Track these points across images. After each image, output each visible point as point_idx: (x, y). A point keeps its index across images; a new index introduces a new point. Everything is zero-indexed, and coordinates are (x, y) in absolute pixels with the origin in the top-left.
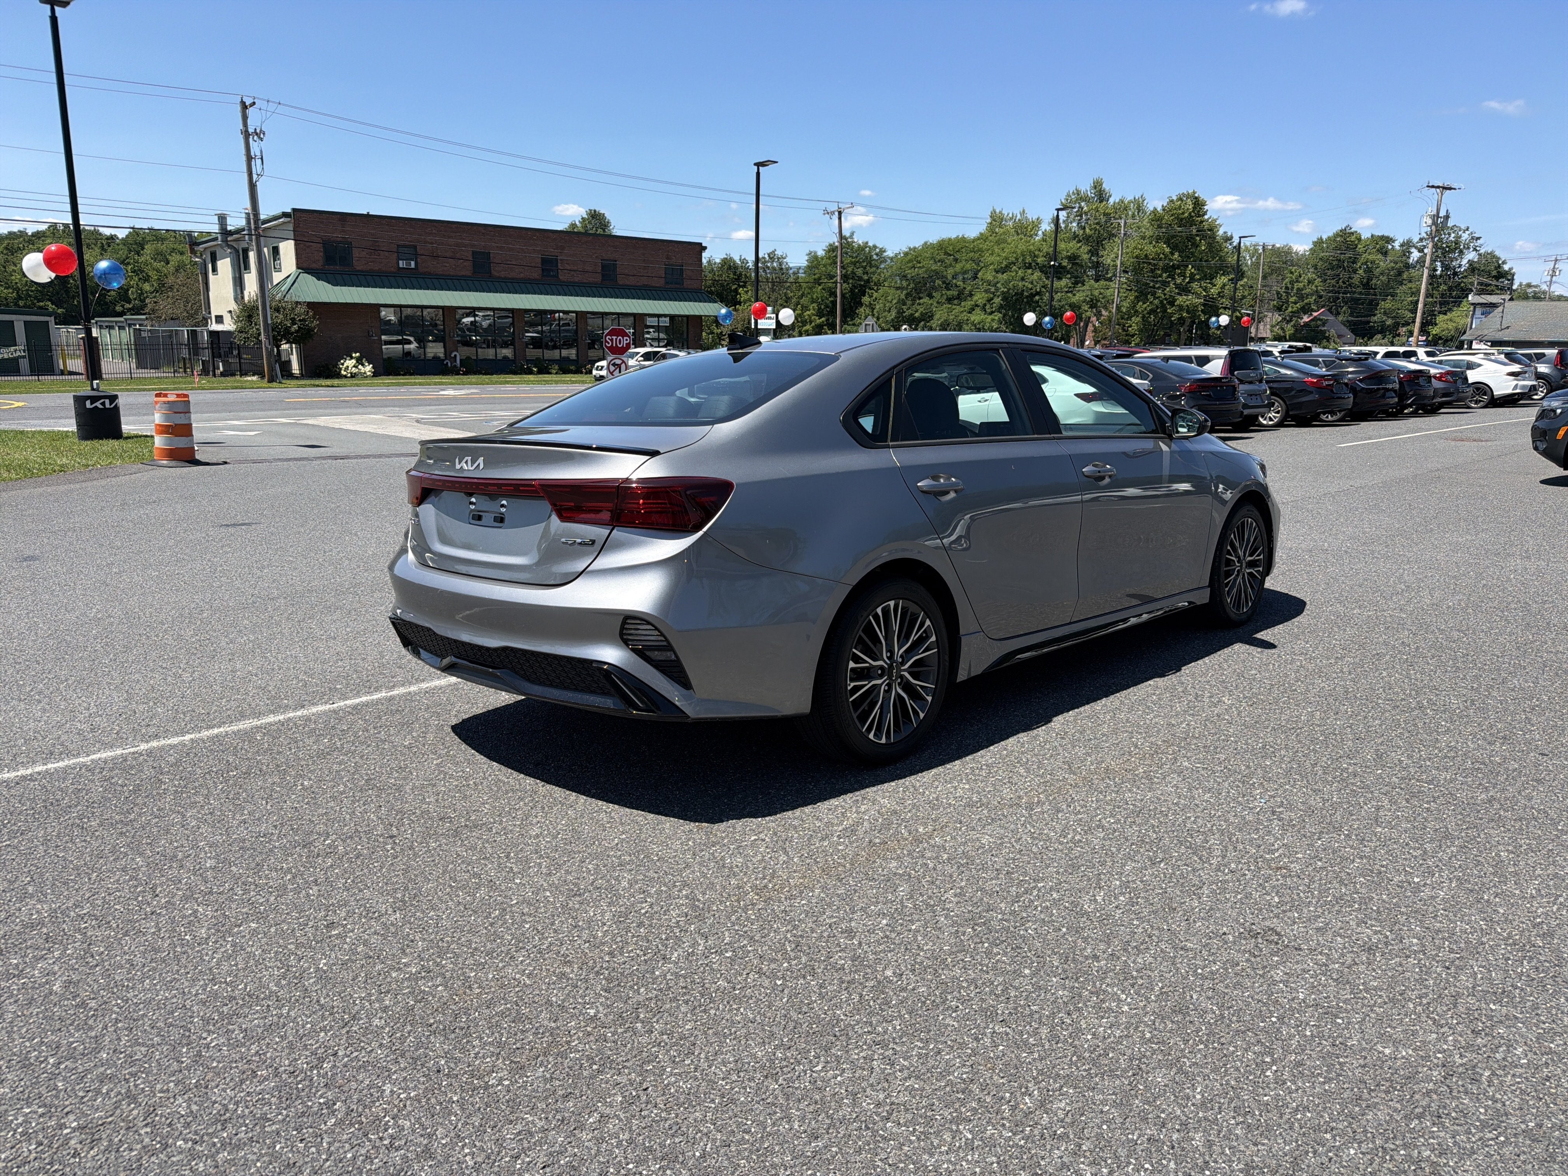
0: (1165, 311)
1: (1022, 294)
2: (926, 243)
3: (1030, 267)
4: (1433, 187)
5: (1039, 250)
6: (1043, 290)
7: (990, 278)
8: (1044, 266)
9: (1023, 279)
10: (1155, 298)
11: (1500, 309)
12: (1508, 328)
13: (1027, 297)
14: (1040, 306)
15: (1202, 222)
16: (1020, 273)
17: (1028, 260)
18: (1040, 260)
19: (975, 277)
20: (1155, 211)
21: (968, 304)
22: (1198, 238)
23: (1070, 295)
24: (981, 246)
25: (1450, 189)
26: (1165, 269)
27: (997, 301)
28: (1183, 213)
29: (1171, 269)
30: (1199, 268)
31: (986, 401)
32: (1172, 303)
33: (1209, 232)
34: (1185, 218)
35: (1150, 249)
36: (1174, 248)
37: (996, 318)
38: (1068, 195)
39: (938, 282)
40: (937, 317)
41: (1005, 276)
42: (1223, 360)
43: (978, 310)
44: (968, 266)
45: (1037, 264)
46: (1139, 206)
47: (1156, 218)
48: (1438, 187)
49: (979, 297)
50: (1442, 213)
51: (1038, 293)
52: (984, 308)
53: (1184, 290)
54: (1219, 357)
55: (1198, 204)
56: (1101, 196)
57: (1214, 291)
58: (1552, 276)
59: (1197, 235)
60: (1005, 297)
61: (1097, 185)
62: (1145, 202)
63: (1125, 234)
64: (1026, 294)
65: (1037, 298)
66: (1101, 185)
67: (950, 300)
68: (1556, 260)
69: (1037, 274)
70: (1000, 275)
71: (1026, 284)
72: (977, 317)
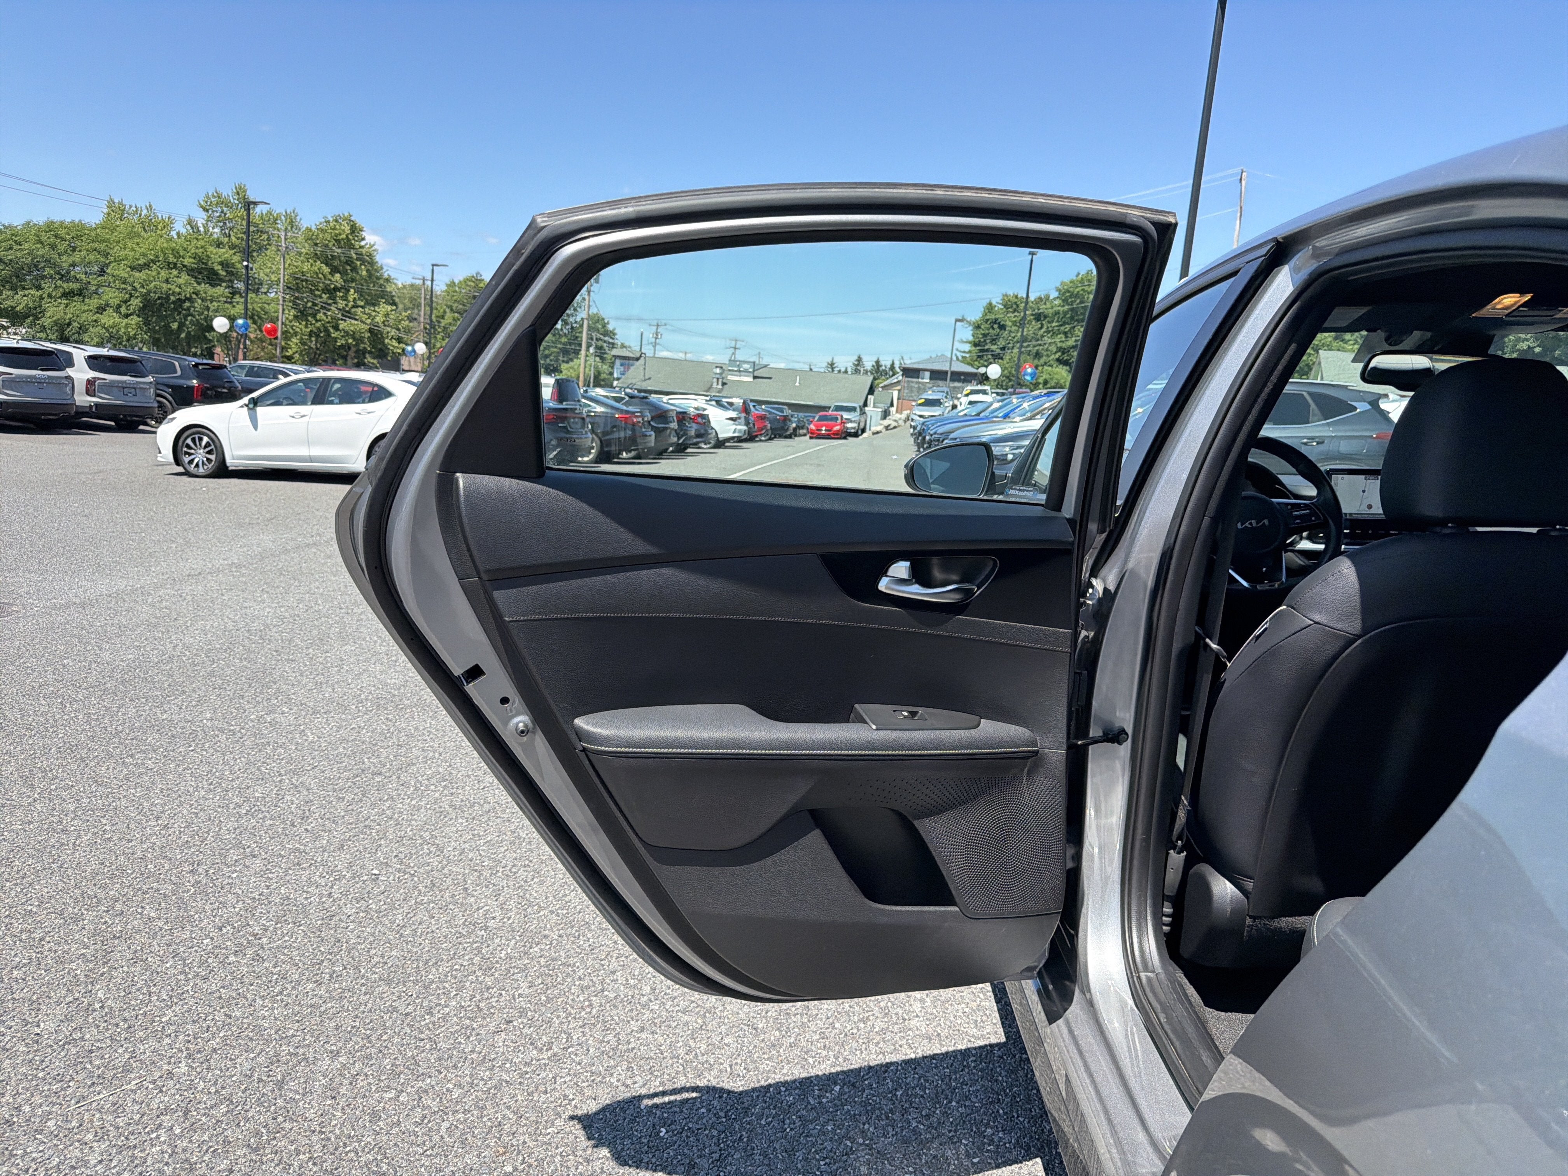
0: (328, 334)
1: (168, 298)
2: (28, 223)
3: (174, 267)
5: (185, 250)
6: (194, 296)
7: (124, 275)
8: (193, 270)
9: (167, 281)
10: (317, 321)
11: (641, 361)
12: (649, 379)
13: (173, 302)
14: (193, 316)
15: (361, 247)
16: (163, 274)
17: (172, 259)
18: (187, 261)
19: (102, 272)
20: (309, 229)
21: (94, 302)
22: (358, 263)
23: (227, 305)
24: (108, 236)
26: (326, 290)
27: (136, 303)
29: (332, 292)
30: (361, 293)
32: (336, 328)
33: (368, 260)
34: (343, 241)
35: (306, 267)
36: (334, 270)
37: (134, 322)
38: (207, 196)
39: (48, 271)
40: (48, 314)
41: (142, 275)
42: (551, 389)
43: (110, 311)
44: (92, 257)
45: (184, 266)
46: (292, 223)
47: (310, 237)
49: (112, 296)
51: (190, 299)
52: (117, 309)
53: (347, 314)
54: (547, 386)
55: (355, 229)
56: (246, 203)
57: (379, 319)
58: (656, 338)
59: (357, 259)
60: (146, 299)
61: (240, 191)
62: (298, 218)
63: (287, 248)
64: (172, 298)
65: (187, 304)
66: (245, 191)
67: (68, 295)
68: (658, 326)
69: (184, 278)
70: (137, 274)
71: (173, 287)
72: (109, 319)
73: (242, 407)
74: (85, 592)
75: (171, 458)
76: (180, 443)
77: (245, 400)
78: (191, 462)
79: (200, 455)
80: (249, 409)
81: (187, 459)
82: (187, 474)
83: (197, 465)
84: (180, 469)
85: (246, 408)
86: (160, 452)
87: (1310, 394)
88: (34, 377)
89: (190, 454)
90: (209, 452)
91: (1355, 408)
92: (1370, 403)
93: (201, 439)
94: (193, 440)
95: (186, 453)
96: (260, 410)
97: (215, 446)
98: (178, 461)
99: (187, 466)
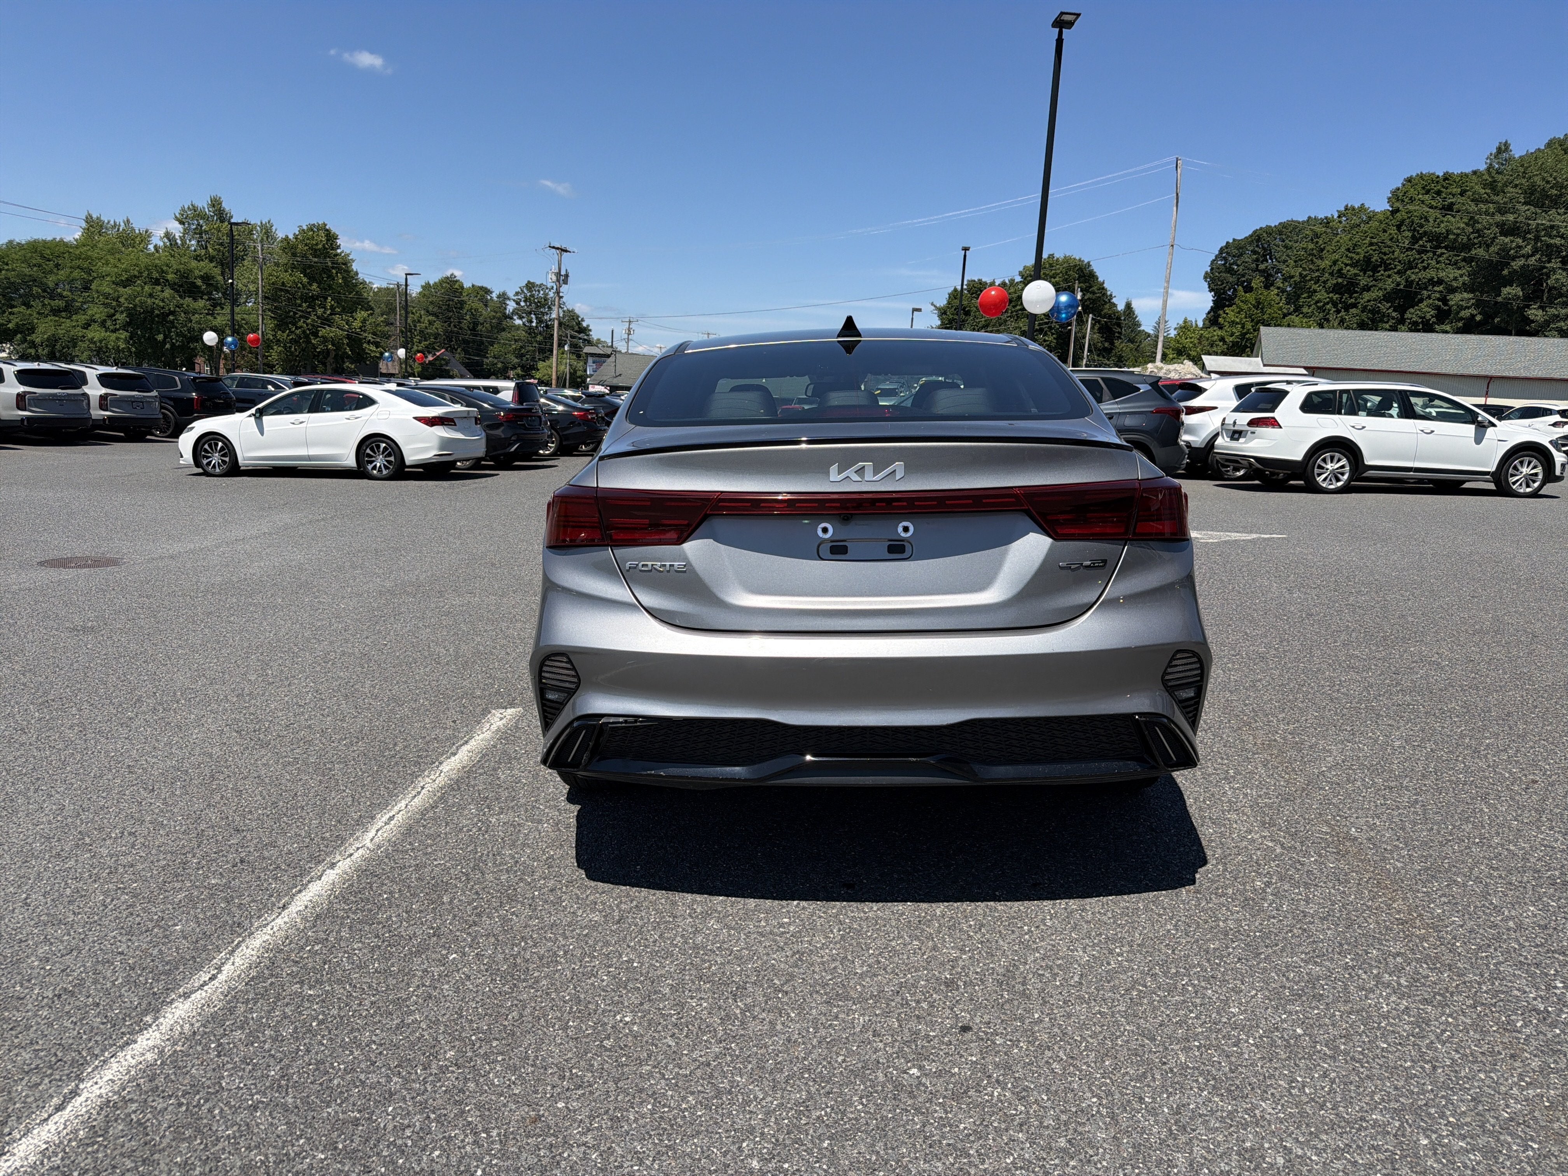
1: (152, 312)
2: (11, 242)
3: (157, 282)
4: (553, 247)
5: (167, 266)
6: (177, 309)
7: (107, 290)
8: (175, 284)
9: (151, 295)
10: (297, 328)
11: (612, 359)
12: (620, 375)
13: (158, 316)
14: (177, 328)
15: (336, 255)
16: (147, 289)
17: (155, 275)
18: (170, 277)
19: (87, 288)
20: (286, 239)
21: (82, 318)
22: (334, 271)
23: (209, 317)
24: (89, 253)
25: (566, 251)
26: (305, 298)
27: (121, 317)
28: (317, 244)
29: (311, 300)
30: (338, 301)
31: (301, 423)
32: (316, 335)
33: (343, 266)
34: (319, 250)
35: (286, 277)
36: (312, 279)
37: (123, 337)
38: (183, 210)
39: (36, 289)
41: (128, 290)
42: (512, 392)
43: (94, 326)
44: (76, 274)
45: (167, 280)
46: (267, 231)
47: (288, 246)
48: (558, 248)
49: (97, 311)
50: (563, 272)
51: (172, 313)
52: (103, 324)
53: (327, 321)
54: (507, 389)
55: (331, 238)
56: (221, 215)
57: (357, 324)
58: (629, 334)
59: (333, 268)
60: (132, 314)
61: (216, 203)
62: (274, 229)
63: (264, 259)
64: (157, 312)
65: (171, 317)
66: (220, 204)
67: (56, 312)
68: (630, 322)
69: (168, 292)
70: (121, 289)
71: (157, 301)
72: (96, 333)
73: (250, 416)
74: (168, 550)
75: (192, 462)
76: (199, 449)
77: (253, 411)
78: (209, 463)
79: (216, 458)
80: (256, 418)
81: (205, 462)
82: (206, 474)
83: (214, 466)
84: (200, 470)
85: (253, 418)
86: (182, 456)
87: (1103, 379)
88: (55, 395)
89: (208, 457)
90: (224, 455)
91: (1139, 389)
92: (1150, 385)
93: (217, 445)
94: (210, 446)
95: (204, 457)
96: (265, 419)
97: (229, 449)
98: (197, 463)
99: (206, 468)
